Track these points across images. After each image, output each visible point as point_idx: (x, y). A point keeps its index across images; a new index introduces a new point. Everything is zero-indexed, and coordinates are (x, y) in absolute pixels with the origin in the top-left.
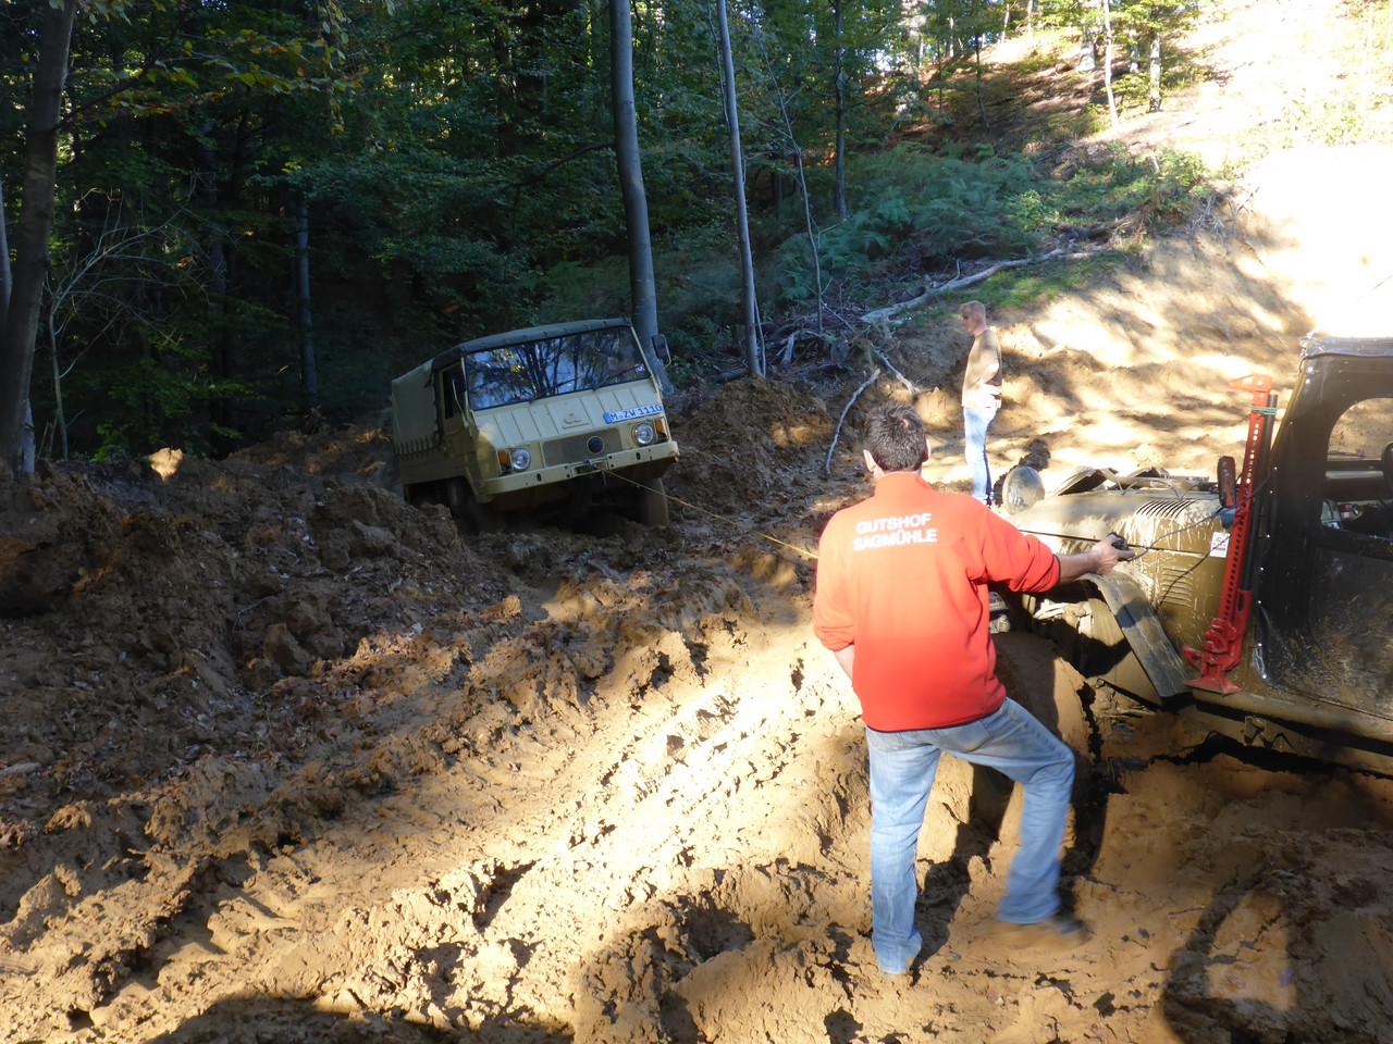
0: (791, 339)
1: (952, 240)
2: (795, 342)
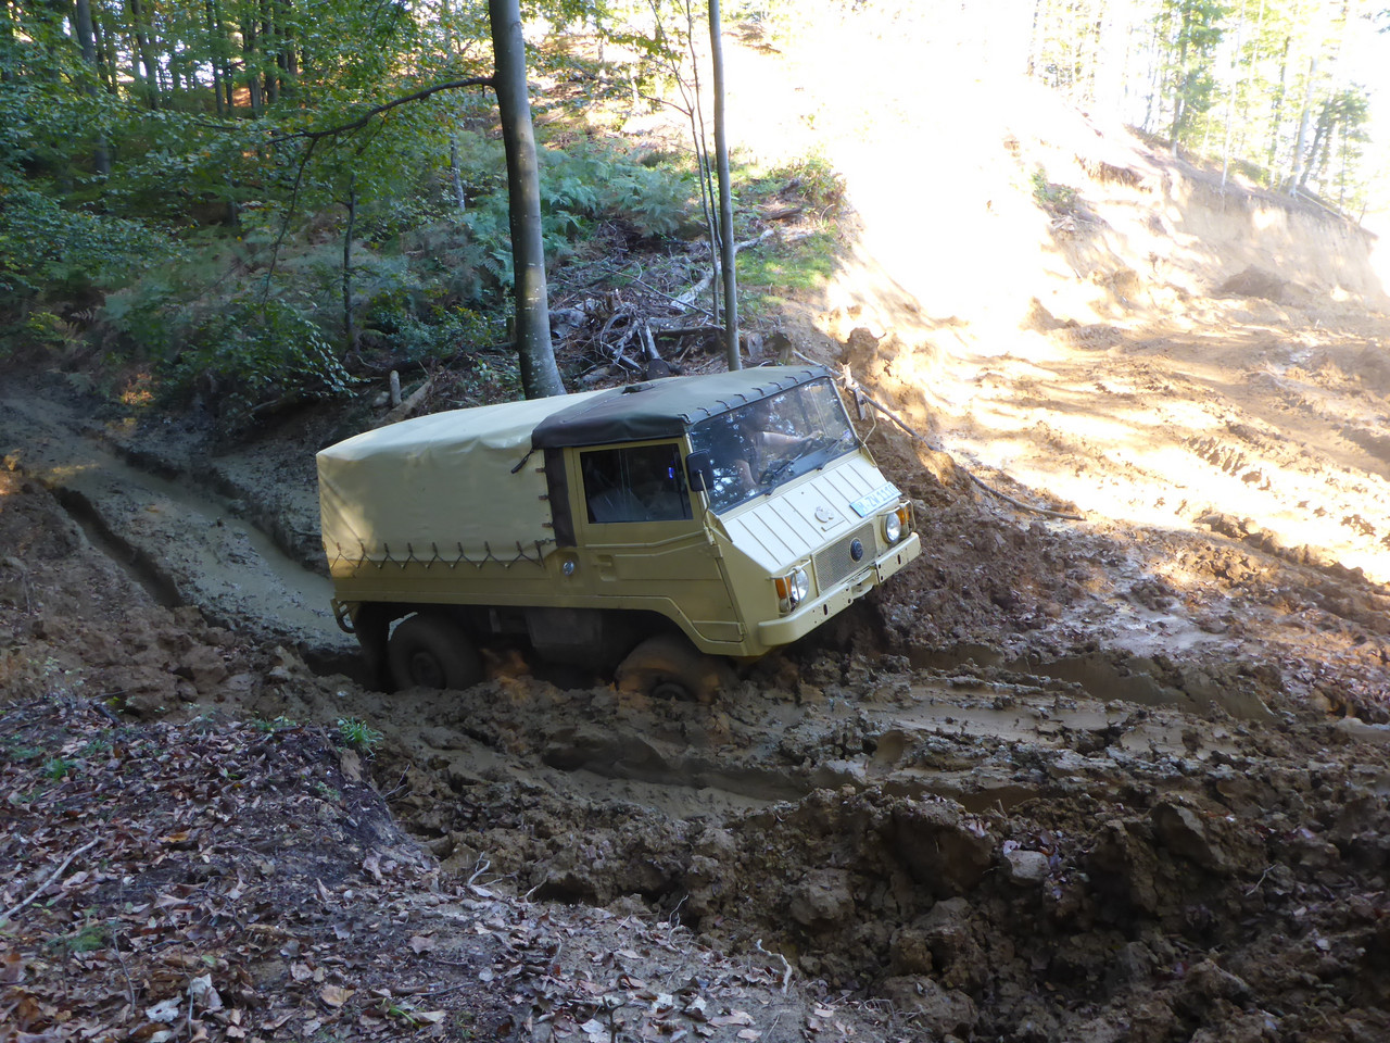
1: (668, 220)
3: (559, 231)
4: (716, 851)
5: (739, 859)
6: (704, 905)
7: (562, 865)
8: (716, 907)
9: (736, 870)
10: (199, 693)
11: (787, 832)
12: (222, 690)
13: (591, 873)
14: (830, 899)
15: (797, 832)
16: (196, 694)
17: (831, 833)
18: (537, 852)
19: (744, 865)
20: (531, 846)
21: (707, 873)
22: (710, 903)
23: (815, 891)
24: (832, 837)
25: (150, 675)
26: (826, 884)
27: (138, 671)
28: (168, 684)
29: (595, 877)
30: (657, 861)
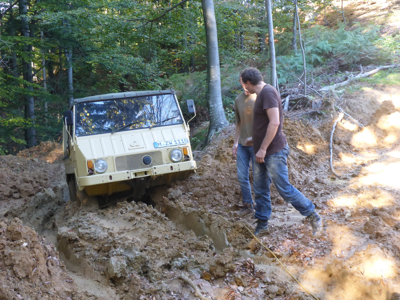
0: (287, 99)
1: (355, 57)
2: (289, 101)
10: (20, 197)
12: (28, 198)
25: (3, 187)
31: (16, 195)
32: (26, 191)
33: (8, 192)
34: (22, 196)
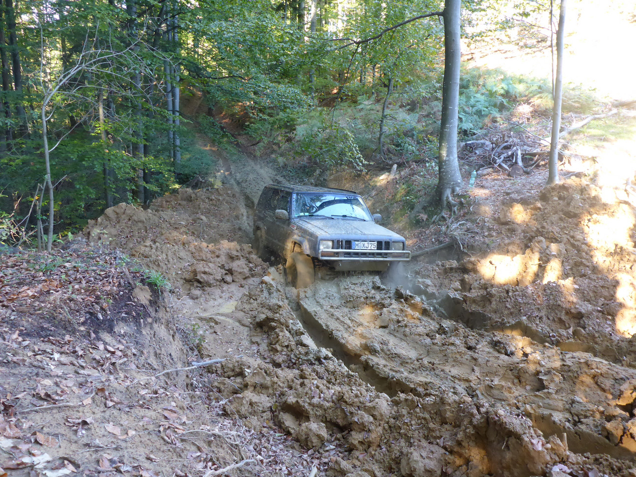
3: (495, 106)
4: (376, 413)
5: (388, 423)
6: (356, 442)
7: (298, 395)
8: (365, 447)
9: (384, 428)
10: (233, 281)
11: (421, 415)
12: (243, 282)
13: (310, 404)
14: (421, 464)
15: (427, 416)
16: (231, 281)
17: (446, 423)
18: (294, 385)
19: (390, 427)
20: (293, 381)
21: (363, 423)
22: (361, 443)
23: (416, 455)
24: (446, 426)
25: (212, 267)
26: (424, 454)
27: (207, 264)
28: (219, 274)
29: (311, 407)
30: (348, 409)
31: (229, 278)
32: (240, 273)
33: (220, 275)
34: (237, 280)
